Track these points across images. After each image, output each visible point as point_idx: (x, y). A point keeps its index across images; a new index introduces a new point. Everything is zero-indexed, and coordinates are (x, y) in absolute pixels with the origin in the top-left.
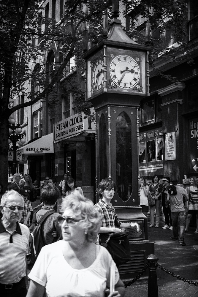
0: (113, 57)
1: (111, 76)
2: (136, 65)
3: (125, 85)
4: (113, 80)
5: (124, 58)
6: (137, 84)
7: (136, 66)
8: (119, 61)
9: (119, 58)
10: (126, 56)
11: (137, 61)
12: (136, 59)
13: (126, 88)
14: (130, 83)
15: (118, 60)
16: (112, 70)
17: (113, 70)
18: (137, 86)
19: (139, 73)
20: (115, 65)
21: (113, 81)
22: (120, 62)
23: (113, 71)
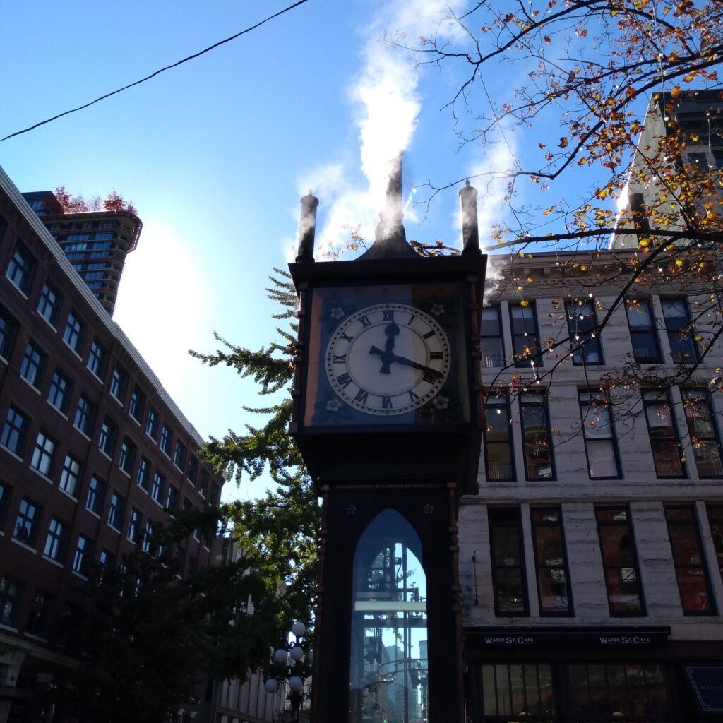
0: (338, 317)
1: (330, 379)
2: (435, 329)
3: (389, 400)
4: (336, 389)
5: (385, 315)
6: (436, 391)
7: (432, 333)
8: (365, 325)
9: (363, 315)
10: (394, 307)
11: (437, 314)
12: (433, 311)
13: (391, 414)
14: (410, 392)
15: (363, 321)
16: (338, 357)
17: (341, 357)
18: (435, 401)
19: (445, 353)
20: (349, 339)
21: (339, 394)
22: (366, 327)
23: (342, 359)
